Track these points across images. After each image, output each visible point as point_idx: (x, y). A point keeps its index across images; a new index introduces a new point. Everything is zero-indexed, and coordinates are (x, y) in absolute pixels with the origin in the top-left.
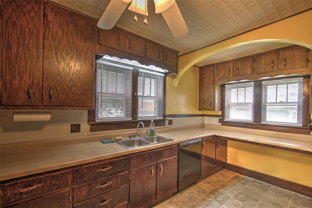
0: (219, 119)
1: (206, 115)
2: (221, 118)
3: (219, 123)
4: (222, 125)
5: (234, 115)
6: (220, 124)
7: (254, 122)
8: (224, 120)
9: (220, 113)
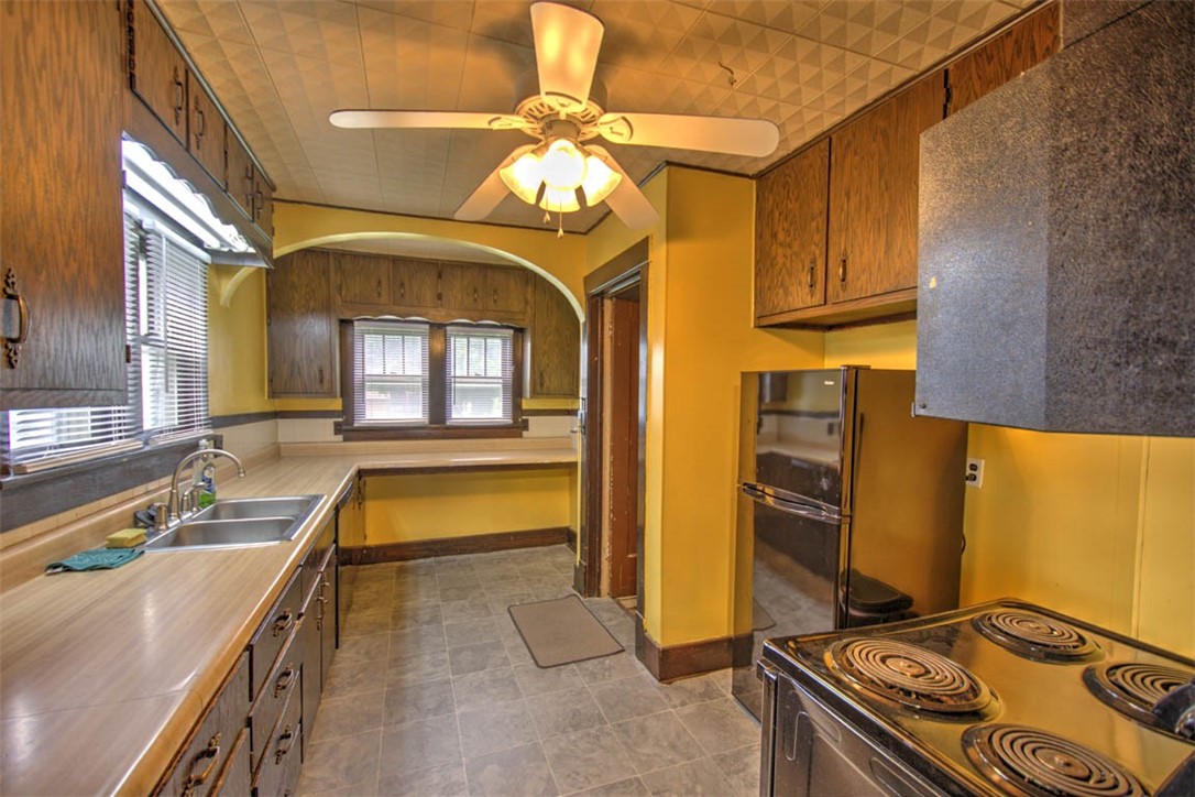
0: (335, 423)
1: (281, 412)
2: (340, 420)
3: (336, 434)
4: (345, 440)
5: (378, 410)
6: (340, 437)
7: (431, 423)
8: (356, 425)
9: (337, 405)
